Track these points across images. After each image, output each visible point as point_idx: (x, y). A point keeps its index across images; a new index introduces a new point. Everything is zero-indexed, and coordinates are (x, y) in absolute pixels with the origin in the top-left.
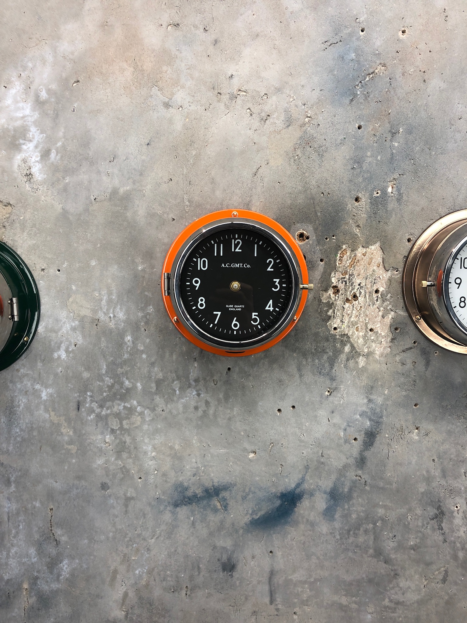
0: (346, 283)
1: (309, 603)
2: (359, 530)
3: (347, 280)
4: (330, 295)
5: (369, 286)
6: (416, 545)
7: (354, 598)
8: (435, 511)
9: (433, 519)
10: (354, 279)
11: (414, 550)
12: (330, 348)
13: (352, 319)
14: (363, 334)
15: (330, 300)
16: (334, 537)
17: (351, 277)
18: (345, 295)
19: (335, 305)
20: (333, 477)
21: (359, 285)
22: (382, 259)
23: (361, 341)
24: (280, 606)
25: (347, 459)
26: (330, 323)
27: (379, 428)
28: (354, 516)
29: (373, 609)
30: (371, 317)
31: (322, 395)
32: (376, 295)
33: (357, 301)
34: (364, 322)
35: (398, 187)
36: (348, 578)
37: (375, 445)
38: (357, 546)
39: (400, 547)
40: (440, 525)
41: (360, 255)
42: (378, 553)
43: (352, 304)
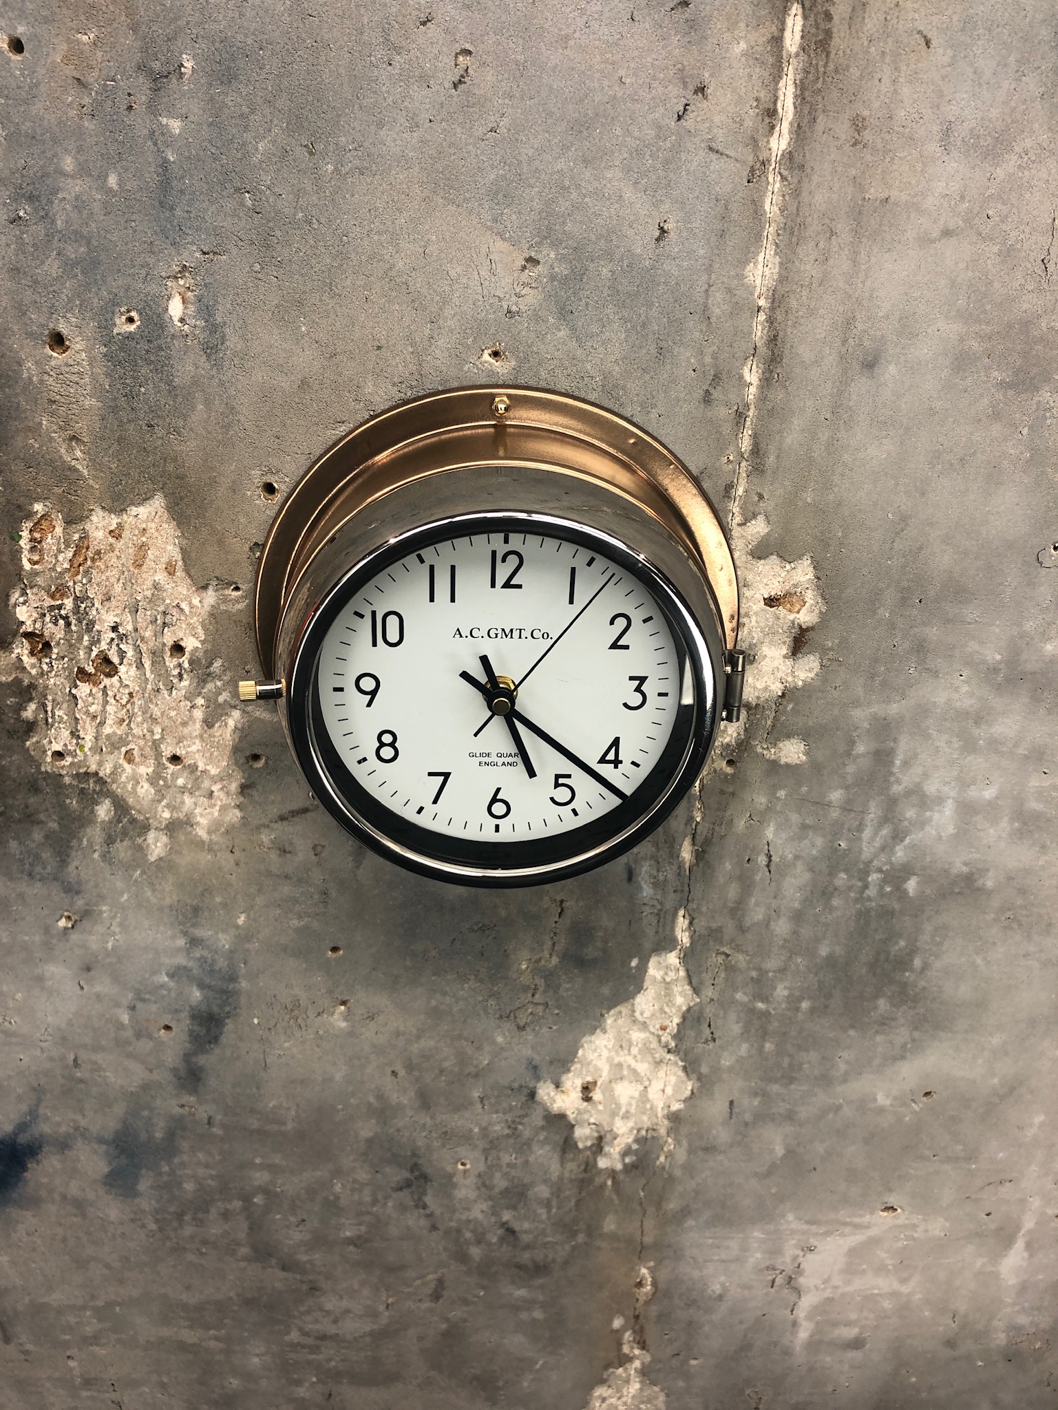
0: (68, 624)
1: (103, 1341)
2: (208, 1212)
3: (70, 614)
4: (19, 659)
5: (148, 634)
6: (359, 1237)
7: (212, 1332)
8: (406, 1174)
9: (401, 1189)
10: (94, 612)
11: (355, 1245)
12: (47, 810)
13: (107, 730)
14: (150, 770)
15: (20, 676)
16: (143, 1226)
17: (83, 606)
18: (71, 660)
19: (40, 689)
20: (119, 1109)
21: (114, 629)
22: (178, 550)
23: (145, 790)
24: (30, 1347)
25: (151, 1071)
26: (38, 742)
27: (230, 1005)
28: (189, 1186)
29: (263, 1349)
30: (167, 722)
31: (47, 930)
32: (175, 661)
33: (116, 678)
34: (148, 737)
35: (205, 300)
36: (192, 1299)
37: (224, 1039)
38: (205, 1242)
39: (320, 1241)
40: (420, 1199)
41: (100, 534)
42: (263, 1253)
43: (101, 686)
